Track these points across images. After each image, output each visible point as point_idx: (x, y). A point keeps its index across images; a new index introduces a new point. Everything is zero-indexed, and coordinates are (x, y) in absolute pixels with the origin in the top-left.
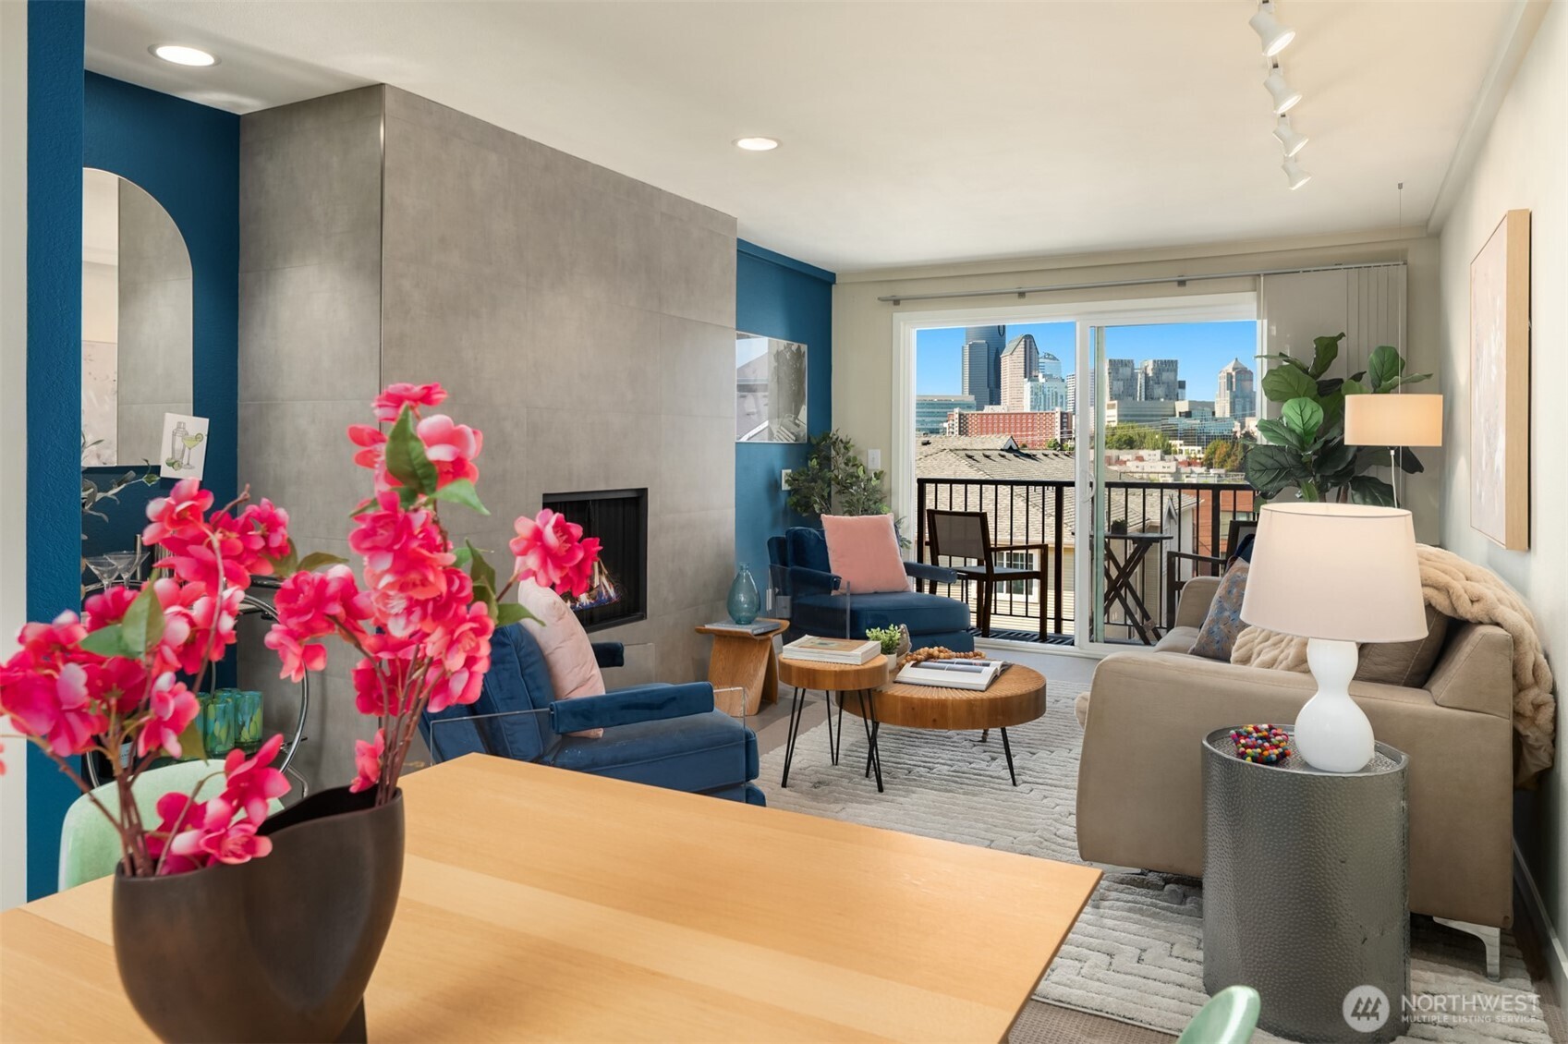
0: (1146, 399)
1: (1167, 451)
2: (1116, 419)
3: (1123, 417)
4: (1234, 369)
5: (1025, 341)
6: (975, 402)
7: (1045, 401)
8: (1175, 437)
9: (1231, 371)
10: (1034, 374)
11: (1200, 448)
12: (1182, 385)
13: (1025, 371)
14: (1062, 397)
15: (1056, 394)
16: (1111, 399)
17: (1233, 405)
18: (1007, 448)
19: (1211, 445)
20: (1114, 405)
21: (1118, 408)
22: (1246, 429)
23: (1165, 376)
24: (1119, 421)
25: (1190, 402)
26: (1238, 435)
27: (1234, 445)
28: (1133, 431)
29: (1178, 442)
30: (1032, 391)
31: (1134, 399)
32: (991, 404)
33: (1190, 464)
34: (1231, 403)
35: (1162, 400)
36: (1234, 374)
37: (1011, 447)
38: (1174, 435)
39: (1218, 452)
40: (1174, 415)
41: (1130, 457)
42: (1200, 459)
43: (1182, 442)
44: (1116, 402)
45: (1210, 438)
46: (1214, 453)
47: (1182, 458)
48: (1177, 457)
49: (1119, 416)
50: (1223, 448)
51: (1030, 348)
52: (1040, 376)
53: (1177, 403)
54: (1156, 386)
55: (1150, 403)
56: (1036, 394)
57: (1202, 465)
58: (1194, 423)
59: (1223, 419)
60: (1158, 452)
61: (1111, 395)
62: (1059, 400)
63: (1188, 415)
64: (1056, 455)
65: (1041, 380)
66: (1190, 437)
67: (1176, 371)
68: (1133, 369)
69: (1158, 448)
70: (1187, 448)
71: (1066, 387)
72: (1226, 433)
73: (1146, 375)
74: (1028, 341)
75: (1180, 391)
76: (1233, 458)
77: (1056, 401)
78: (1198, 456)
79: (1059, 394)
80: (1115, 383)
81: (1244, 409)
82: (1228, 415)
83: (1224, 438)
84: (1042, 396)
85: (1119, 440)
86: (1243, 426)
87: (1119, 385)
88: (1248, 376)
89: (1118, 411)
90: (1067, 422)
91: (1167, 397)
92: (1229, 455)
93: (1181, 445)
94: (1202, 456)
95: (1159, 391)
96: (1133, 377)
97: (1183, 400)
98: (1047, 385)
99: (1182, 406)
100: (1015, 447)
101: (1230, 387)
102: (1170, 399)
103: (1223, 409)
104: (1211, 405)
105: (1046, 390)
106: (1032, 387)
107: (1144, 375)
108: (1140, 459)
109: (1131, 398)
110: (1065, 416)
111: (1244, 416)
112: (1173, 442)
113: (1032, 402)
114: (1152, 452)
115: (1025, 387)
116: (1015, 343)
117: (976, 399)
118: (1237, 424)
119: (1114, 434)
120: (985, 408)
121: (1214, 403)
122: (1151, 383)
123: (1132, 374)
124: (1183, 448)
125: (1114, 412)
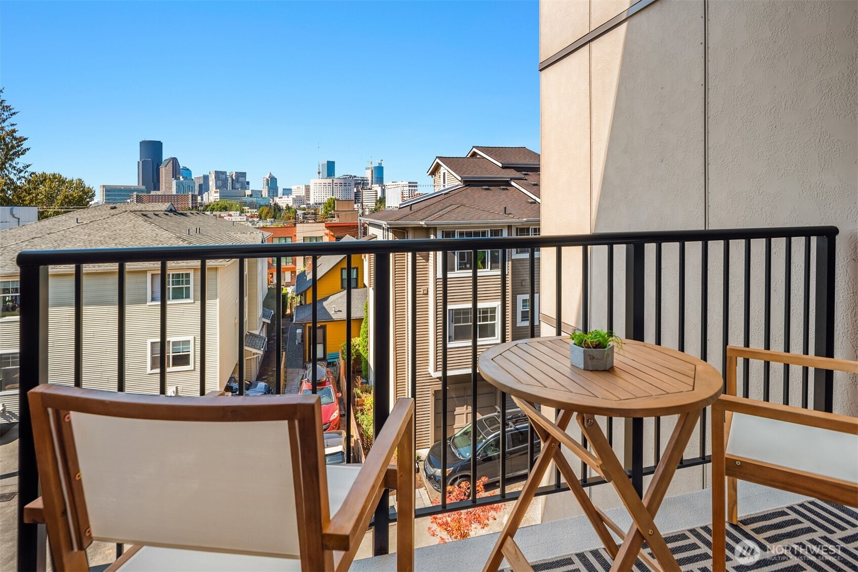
0: (232, 189)
1: (242, 212)
2: (218, 198)
3: (222, 197)
4: (269, 177)
5: (173, 161)
6: (146, 190)
7: (183, 189)
8: (245, 206)
9: (268, 178)
10: (177, 176)
11: (256, 210)
12: (248, 183)
13: (173, 175)
14: (192, 187)
15: (189, 186)
16: (216, 189)
17: (269, 193)
18: (169, 210)
19: (261, 209)
20: (218, 191)
23: (241, 179)
24: (220, 199)
25: (252, 190)
26: (272, 204)
27: (270, 209)
28: (227, 202)
29: (247, 208)
30: (176, 184)
31: (227, 189)
32: (155, 190)
33: (252, 217)
34: (268, 191)
35: (239, 190)
37: (171, 210)
38: (245, 204)
39: (264, 212)
40: (245, 196)
41: (225, 215)
42: (257, 215)
44: (218, 190)
45: (261, 206)
46: (262, 212)
47: (248, 214)
48: (247, 214)
49: (220, 196)
50: (266, 210)
51: (176, 164)
52: (181, 177)
53: (246, 191)
54: (237, 183)
55: (234, 190)
56: (179, 186)
57: (257, 217)
58: (254, 199)
59: (265, 198)
60: (238, 212)
61: (216, 187)
62: (191, 189)
63: (251, 196)
64: (198, 214)
65: (182, 179)
66: (252, 206)
67: (245, 177)
68: (226, 175)
69: (238, 210)
70: (250, 210)
71: (194, 183)
72: (267, 204)
73: (232, 179)
74: (174, 161)
75: (247, 186)
76: (270, 214)
77: (189, 189)
80: (218, 181)
81: (273, 193)
82: (267, 196)
83: (266, 206)
84: (182, 187)
85: (220, 207)
86: (273, 201)
87: (220, 183)
88: (275, 180)
89: (220, 194)
90: (195, 199)
91: (241, 188)
92: (268, 213)
94: (257, 213)
95: (238, 186)
96: (226, 179)
97: (249, 189)
98: (185, 181)
99: (248, 192)
100: (173, 209)
101: (268, 185)
102: (243, 189)
103: (265, 193)
104: (261, 192)
105: (184, 184)
106: (177, 182)
108: (230, 215)
109: (225, 189)
110: (194, 196)
111: (273, 196)
112: (245, 208)
113: (176, 189)
114: (235, 212)
115: (173, 182)
116: (168, 161)
117: (146, 188)
118: (271, 200)
119: (218, 205)
120: (152, 192)
121: (262, 191)
122: (235, 182)
123: (226, 177)
124: (249, 210)
125: (218, 195)
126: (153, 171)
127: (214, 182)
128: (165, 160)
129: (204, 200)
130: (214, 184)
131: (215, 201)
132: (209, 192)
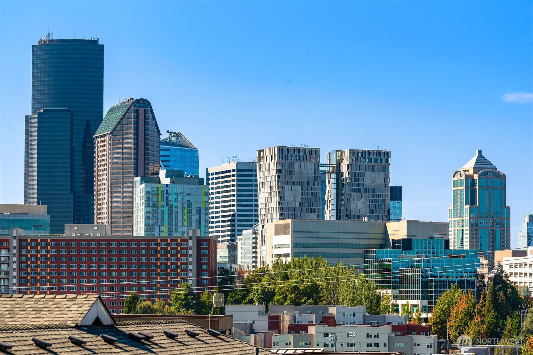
0: (338, 216)
2: (289, 251)
3: (300, 247)
4: (476, 170)
5: (137, 111)
6: (48, 218)
7: (170, 217)
8: (386, 284)
9: (471, 172)
10: (151, 168)
11: (426, 302)
12: (396, 193)
13: (136, 163)
14: (199, 211)
15: (190, 204)
16: (282, 216)
17: (474, 227)
18: (90, 322)
19: (444, 297)
20: (286, 226)
21: (294, 232)
22: (495, 271)
23: (369, 178)
24: (295, 255)
25: (408, 222)
26: (485, 279)
27: (478, 298)
28: (318, 272)
29: (391, 292)
30: (147, 200)
31: (320, 216)
32: (76, 221)
34: (471, 225)
35: (366, 219)
36: (476, 176)
37: (97, 321)
38: (385, 279)
39: (454, 310)
41: (313, 317)
42: (426, 320)
43: (397, 292)
44: (289, 221)
45: (441, 286)
49: (295, 245)
50: (463, 301)
51: (146, 124)
52: (162, 173)
53: (389, 224)
54: (355, 195)
55: (346, 225)
56: (155, 205)
59: (462, 254)
60: (361, 310)
61: (281, 208)
62: (195, 217)
65: (165, 180)
67: (386, 170)
68: (317, 164)
69: (361, 303)
70: (404, 302)
71: (207, 194)
72: (466, 277)
74: (141, 111)
75: (392, 204)
76: (477, 319)
77: (190, 218)
78: (424, 316)
79: (194, 206)
80: (288, 187)
82: (467, 247)
83: (463, 285)
84: (166, 209)
85: (295, 289)
86: (491, 267)
88: (497, 182)
89: (293, 237)
90: (208, 256)
92: (470, 315)
93: (396, 297)
95: (360, 203)
97: (398, 219)
98: (177, 189)
100: (106, 320)
102: (378, 218)
103: (460, 235)
104: (441, 228)
105: (172, 198)
106: (147, 193)
107: (334, 176)
108: (330, 321)
109: (313, 216)
110: (205, 245)
111: (493, 248)
112: (383, 292)
113: (147, 218)
114: (350, 310)
115: (136, 190)
116: (120, 114)
117: (49, 213)
118: (483, 261)
119: (286, 277)
120: (67, 227)
121: (447, 225)
122: (347, 190)
123: (317, 172)
124: (400, 302)
125: (287, 239)
126: (72, 149)
127: (275, 189)
128: (111, 110)
129: (239, 261)
130: (276, 199)
131: (276, 265)
132: (259, 228)
